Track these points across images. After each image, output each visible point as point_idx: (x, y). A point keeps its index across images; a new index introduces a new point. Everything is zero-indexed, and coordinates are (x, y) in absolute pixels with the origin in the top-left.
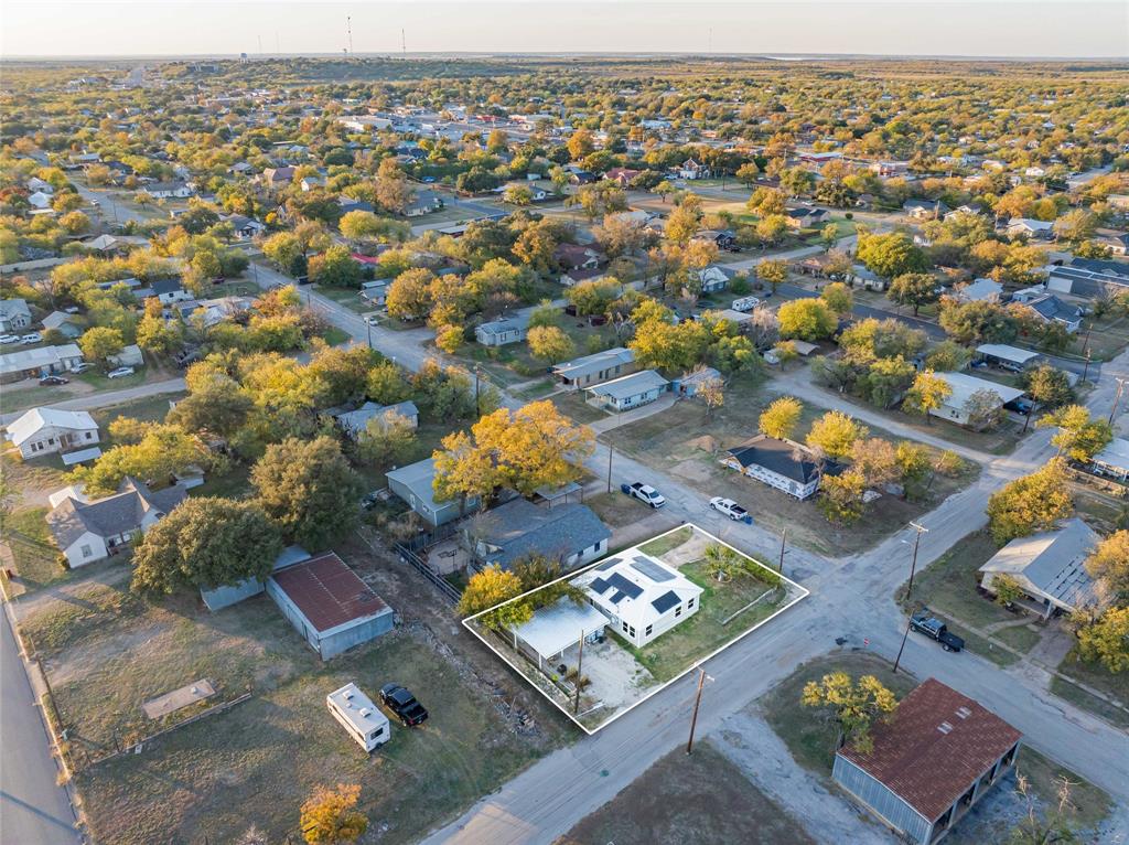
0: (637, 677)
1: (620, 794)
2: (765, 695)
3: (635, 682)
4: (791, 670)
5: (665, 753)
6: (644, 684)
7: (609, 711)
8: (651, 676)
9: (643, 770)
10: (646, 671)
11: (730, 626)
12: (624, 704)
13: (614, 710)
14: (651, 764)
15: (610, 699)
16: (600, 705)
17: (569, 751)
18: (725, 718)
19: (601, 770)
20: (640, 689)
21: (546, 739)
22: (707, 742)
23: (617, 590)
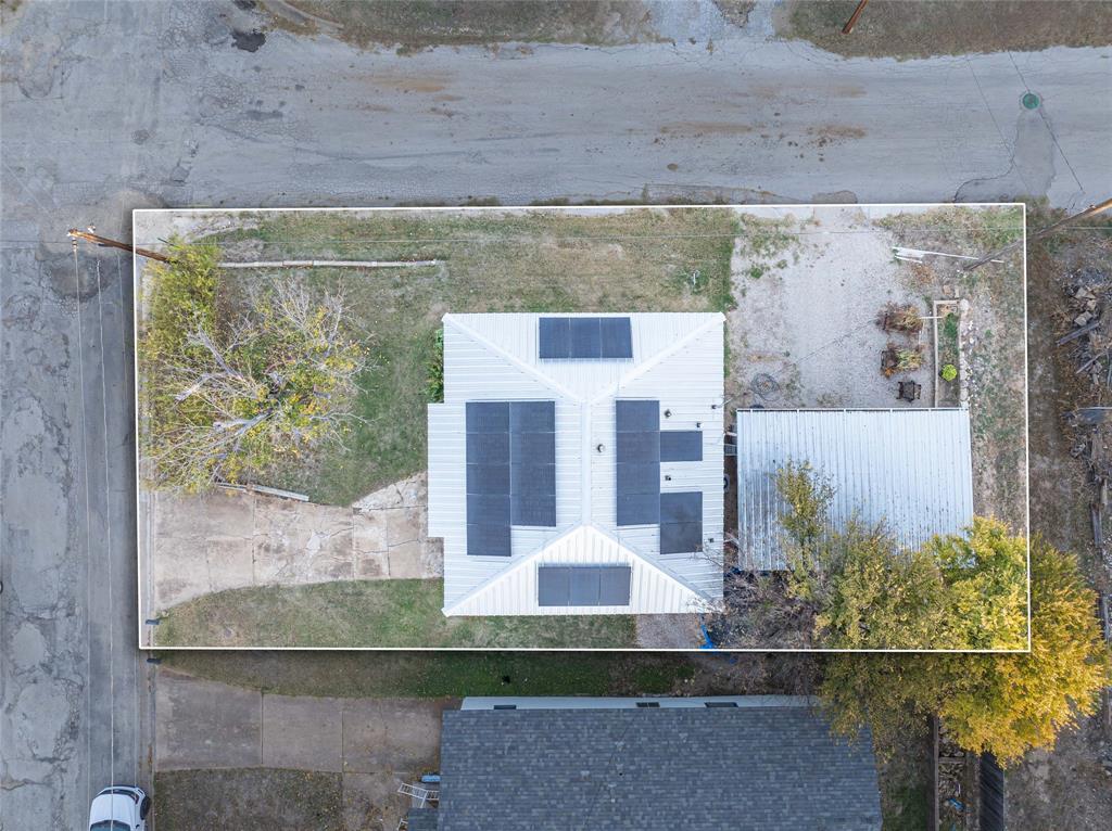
0: (771, 262)
1: (1040, 45)
2: (564, 40)
3: (787, 255)
4: (441, 57)
5: (888, 62)
6: (769, 238)
7: (899, 229)
8: (739, 243)
9: (960, 59)
10: (738, 263)
11: (430, 249)
12: (860, 219)
13: (886, 225)
14: (934, 60)
15: (873, 250)
16: (904, 252)
17: (1049, 194)
18: (701, 45)
19: (1032, 113)
20: (796, 229)
21: (1068, 251)
22: (789, 27)
23: (666, 468)
